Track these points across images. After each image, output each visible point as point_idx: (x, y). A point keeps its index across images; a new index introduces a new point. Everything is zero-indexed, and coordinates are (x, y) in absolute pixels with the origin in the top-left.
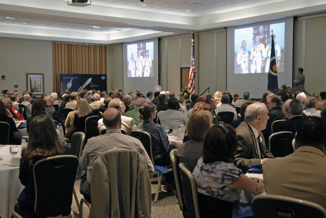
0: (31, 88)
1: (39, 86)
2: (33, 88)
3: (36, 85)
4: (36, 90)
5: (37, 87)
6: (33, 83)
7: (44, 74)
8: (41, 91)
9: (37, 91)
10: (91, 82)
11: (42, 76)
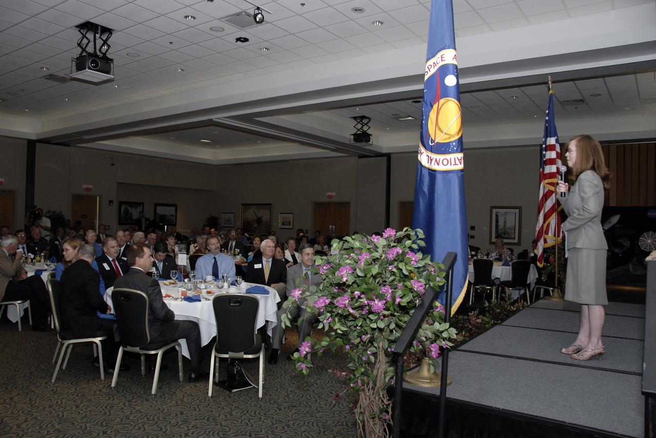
0: (497, 232)
1: (510, 229)
2: (500, 232)
3: (505, 226)
4: (507, 235)
5: (508, 231)
6: (501, 223)
7: (521, 207)
8: (514, 238)
9: (507, 238)
10: (618, 222)
11: (517, 211)
